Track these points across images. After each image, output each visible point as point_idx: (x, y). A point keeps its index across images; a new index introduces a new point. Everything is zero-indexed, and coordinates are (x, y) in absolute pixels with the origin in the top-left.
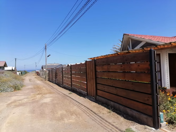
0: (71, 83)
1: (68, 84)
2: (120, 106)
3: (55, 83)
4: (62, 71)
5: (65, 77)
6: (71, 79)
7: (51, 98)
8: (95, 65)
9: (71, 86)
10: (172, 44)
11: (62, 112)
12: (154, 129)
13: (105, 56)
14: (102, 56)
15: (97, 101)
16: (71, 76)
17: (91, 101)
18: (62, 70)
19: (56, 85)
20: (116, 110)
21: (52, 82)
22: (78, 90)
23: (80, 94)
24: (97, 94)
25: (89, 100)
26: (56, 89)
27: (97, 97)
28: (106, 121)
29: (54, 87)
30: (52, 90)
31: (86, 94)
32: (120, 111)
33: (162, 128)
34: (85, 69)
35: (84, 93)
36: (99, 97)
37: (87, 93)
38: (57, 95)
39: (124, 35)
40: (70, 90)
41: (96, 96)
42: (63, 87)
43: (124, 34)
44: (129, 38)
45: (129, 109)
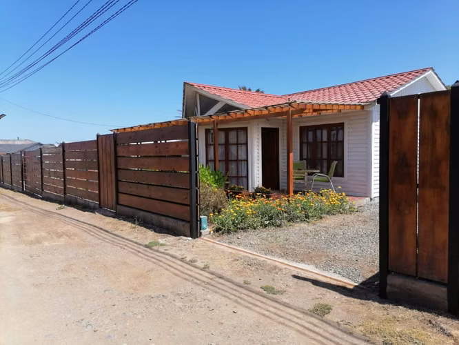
0: (65, 186)
1: (55, 190)
2: (153, 216)
3: (21, 190)
4: (41, 158)
5: (49, 172)
6: (65, 177)
7: (11, 217)
8: (116, 145)
9: (65, 194)
10: (270, 108)
11: (38, 234)
12: (190, 239)
13: (147, 126)
14: (141, 126)
15: (117, 215)
16: (64, 169)
17: (104, 217)
18: (41, 155)
19: (25, 195)
20: (146, 224)
21: (12, 189)
22: (80, 200)
23: (85, 208)
24: (117, 203)
25: (103, 214)
26: (24, 203)
27: (119, 207)
28: (123, 238)
29: (18, 199)
30: (12, 205)
31: (97, 206)
32: (153, 224)
33: (202, 237)
34: (96, 153)
35: (92, 205)
36: (122, 207)
37: (100, 204)
38: (25, 213)
39: (184, 86)
40: (60, 203)
41: (116, 207)
42: (42, 199)
43: (185, 83)
44: (196, 92)
45: (164, 218)
